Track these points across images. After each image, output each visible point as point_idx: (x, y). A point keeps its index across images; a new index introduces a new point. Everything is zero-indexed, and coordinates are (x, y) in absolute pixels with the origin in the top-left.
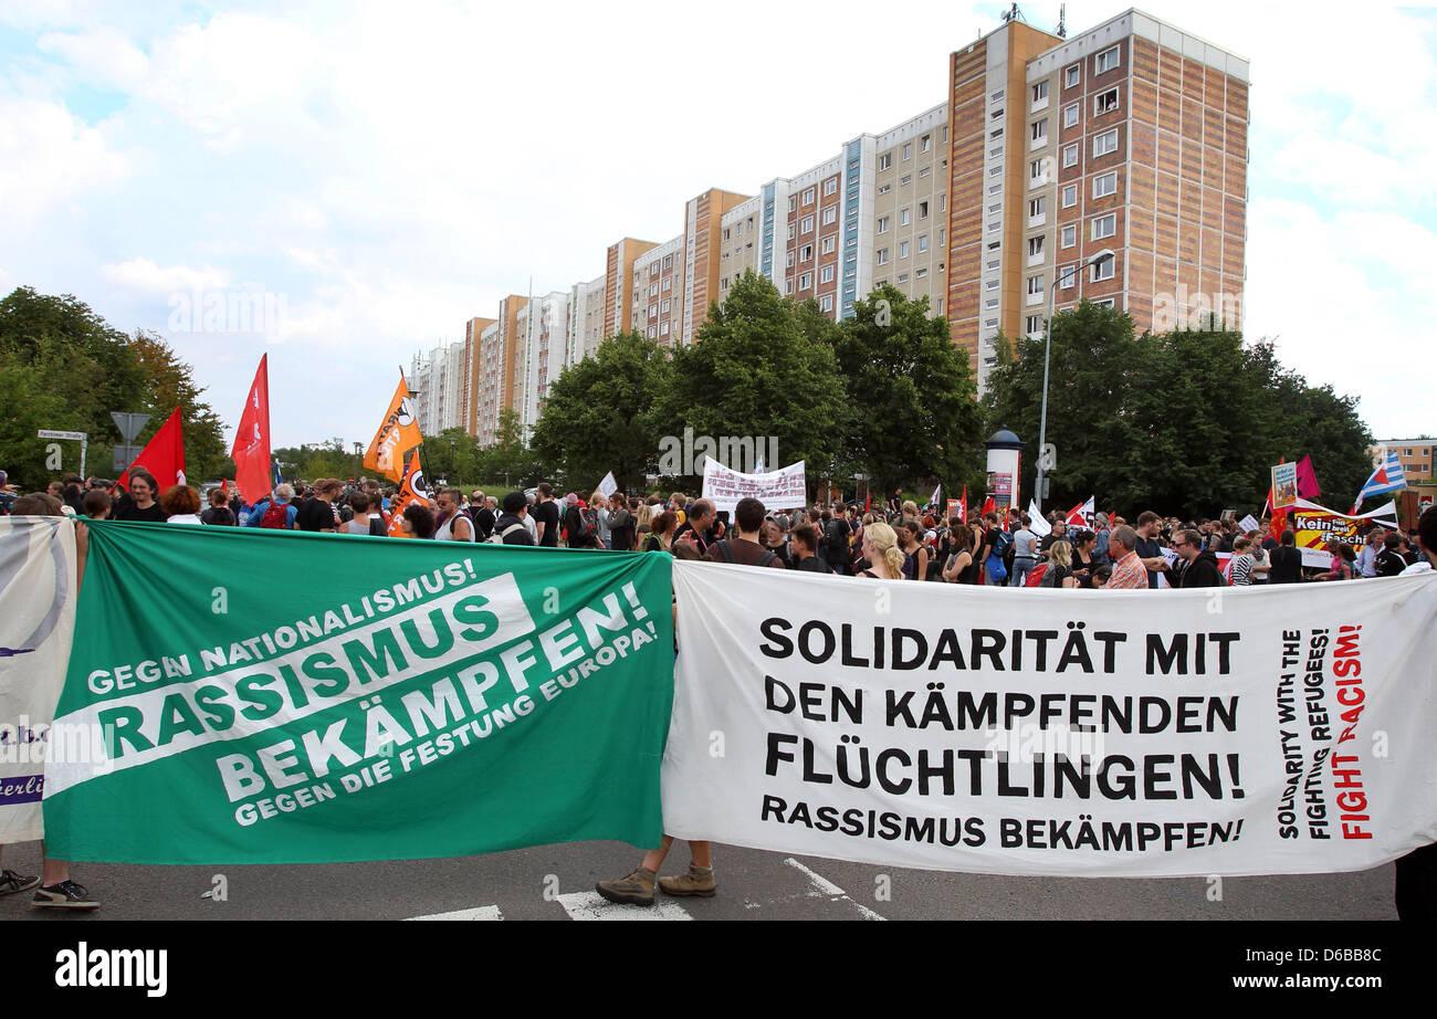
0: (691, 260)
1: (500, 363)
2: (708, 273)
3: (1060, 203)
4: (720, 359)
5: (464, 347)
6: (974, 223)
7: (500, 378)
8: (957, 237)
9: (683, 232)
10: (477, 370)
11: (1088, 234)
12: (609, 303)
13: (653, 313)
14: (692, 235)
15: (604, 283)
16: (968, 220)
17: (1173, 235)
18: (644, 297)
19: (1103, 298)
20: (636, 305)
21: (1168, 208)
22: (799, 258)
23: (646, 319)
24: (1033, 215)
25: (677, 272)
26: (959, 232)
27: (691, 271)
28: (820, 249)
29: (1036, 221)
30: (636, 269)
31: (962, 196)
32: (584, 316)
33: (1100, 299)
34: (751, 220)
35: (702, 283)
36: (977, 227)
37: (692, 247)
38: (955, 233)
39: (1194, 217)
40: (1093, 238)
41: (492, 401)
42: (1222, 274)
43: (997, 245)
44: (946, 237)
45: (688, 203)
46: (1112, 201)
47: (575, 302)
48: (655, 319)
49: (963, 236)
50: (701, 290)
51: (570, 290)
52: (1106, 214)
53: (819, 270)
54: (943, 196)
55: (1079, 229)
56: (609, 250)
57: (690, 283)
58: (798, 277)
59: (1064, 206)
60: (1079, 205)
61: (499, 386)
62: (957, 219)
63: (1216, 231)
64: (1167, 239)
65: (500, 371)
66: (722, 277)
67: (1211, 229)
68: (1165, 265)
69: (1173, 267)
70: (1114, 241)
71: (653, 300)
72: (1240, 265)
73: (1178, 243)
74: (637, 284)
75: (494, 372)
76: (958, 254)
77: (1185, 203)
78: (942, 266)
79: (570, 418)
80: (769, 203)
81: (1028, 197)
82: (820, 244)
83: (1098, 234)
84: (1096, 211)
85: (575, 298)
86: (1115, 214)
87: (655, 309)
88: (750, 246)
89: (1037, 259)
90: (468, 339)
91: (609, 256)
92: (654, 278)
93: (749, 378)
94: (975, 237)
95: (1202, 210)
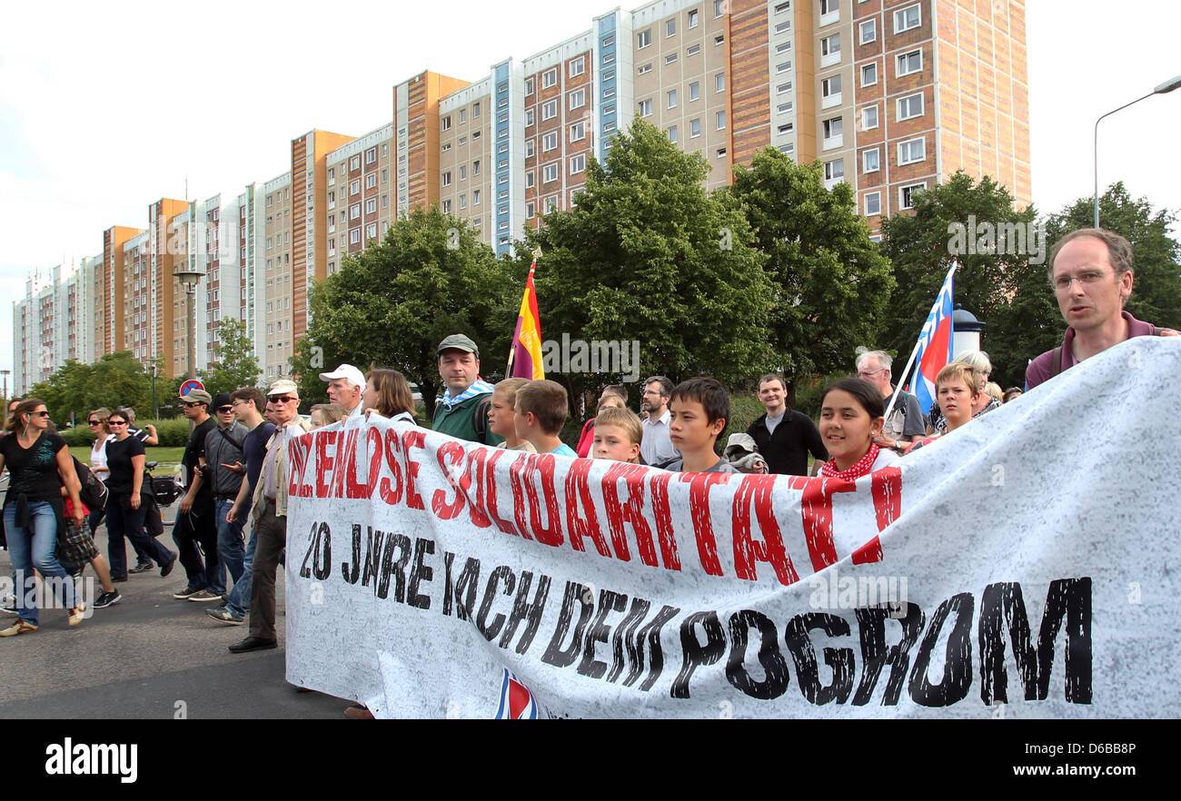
0: (403, 152)
1: (154, 278)
2: (426, 166)
3: (858, 81)
4: (625, 226)
5: (101, 260)
6: (760, 103)
7: (154, 296)
8: (740, 119)
9: (391, 119)
10: (121, 288)
11: (892, 115)
12: (297, 204)
13: (355, 213)
14: (404, 123)
15: (288, 181)
16: (752, 100)
17: (974, 118)
18: (342, 196)
19: (914, 182)
20: (331, 205)
21: (969, 90)
22: (541, 147)
23: (346, 220)
24: (826, 94)
25: (384, 167)
26: (742, 114)
27: (404, 165)
28: (568, 136)
29: (832, 100)
30: (330, 163)
31: (743, 74)
32: (263, 221)
33: (910, 183)
34: (478, 104)
35: (419, 178)
36: (763, 108)
37: (404, 138)
38: (737, 115)
39: (989, 100)
40: (899, 118)
41: (144, 324)
42: (1014, 160)
43: (789, 127)
44: (726, 119)
45: (396, 88)
46: (918, 79)
47: (251, 204)
48: (358, 221)
49: (747, 118)
50: (419, 185)
51: (245, 190)
52: (911, 93)
53: (567, 160)
54: (718, 76)
55: (881, 109)
56: (294, 143)
57: (404, 179)
58: (541, 168)
59: (863, 85)
60: (880, 83)
61: (154, 305)
62: (739, 100)
63: (1007, 115)
64: (970, 122)
65: (154, 287)
66: (444, 170)
67: (1003, 114)
68: (969, 148)
69: (975, 151)
70: (923, 121)
71: (354, 199)
72: (1027, 152)
73: (979, 126)
74: (332, 182)
75: (144, 290)
76: (743, 137)
77: (982, 85)
78: (722, 151)
79: (369, 318)
80: (502, 87)
81: (820, 76)
82: (567, 130)
83: (904, 114)
84: (899, 90)
85: (251, 200)
86: (922, 93)
87: (357, 210)
88: (477, 134)
89: (834, 141)
90: (107, 251)
91: (294, 150)
92: (354, 174)
93: (667, 250)
94: (762, 118)
95: (996, 93)
